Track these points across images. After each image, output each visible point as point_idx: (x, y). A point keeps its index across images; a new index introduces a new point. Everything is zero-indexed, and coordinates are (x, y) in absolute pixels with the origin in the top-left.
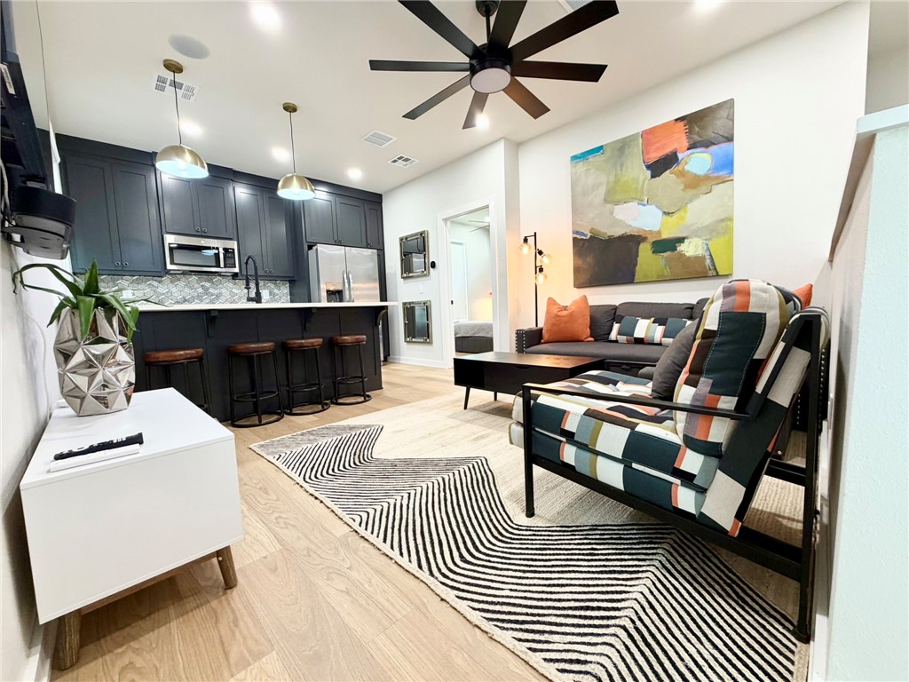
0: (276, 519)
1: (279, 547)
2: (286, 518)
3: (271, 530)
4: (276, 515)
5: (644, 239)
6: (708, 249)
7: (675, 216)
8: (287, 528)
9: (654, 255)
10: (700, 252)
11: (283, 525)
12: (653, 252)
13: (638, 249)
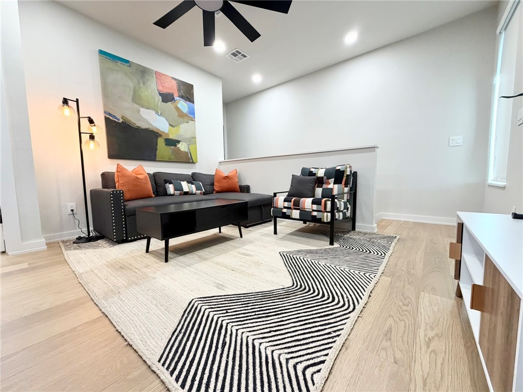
0: (407, 306)
1: (422, 294)
2: (402, 301)
3: (417, 303)
4: (404, 308)
5: (160, 136)
6: (189, 149)
7: (175, 128)
8: (408, 297)
9: (166, 146)
10: (186, 150)
11: (408, 300)
12: (166, 145)
13: (157, 140)
